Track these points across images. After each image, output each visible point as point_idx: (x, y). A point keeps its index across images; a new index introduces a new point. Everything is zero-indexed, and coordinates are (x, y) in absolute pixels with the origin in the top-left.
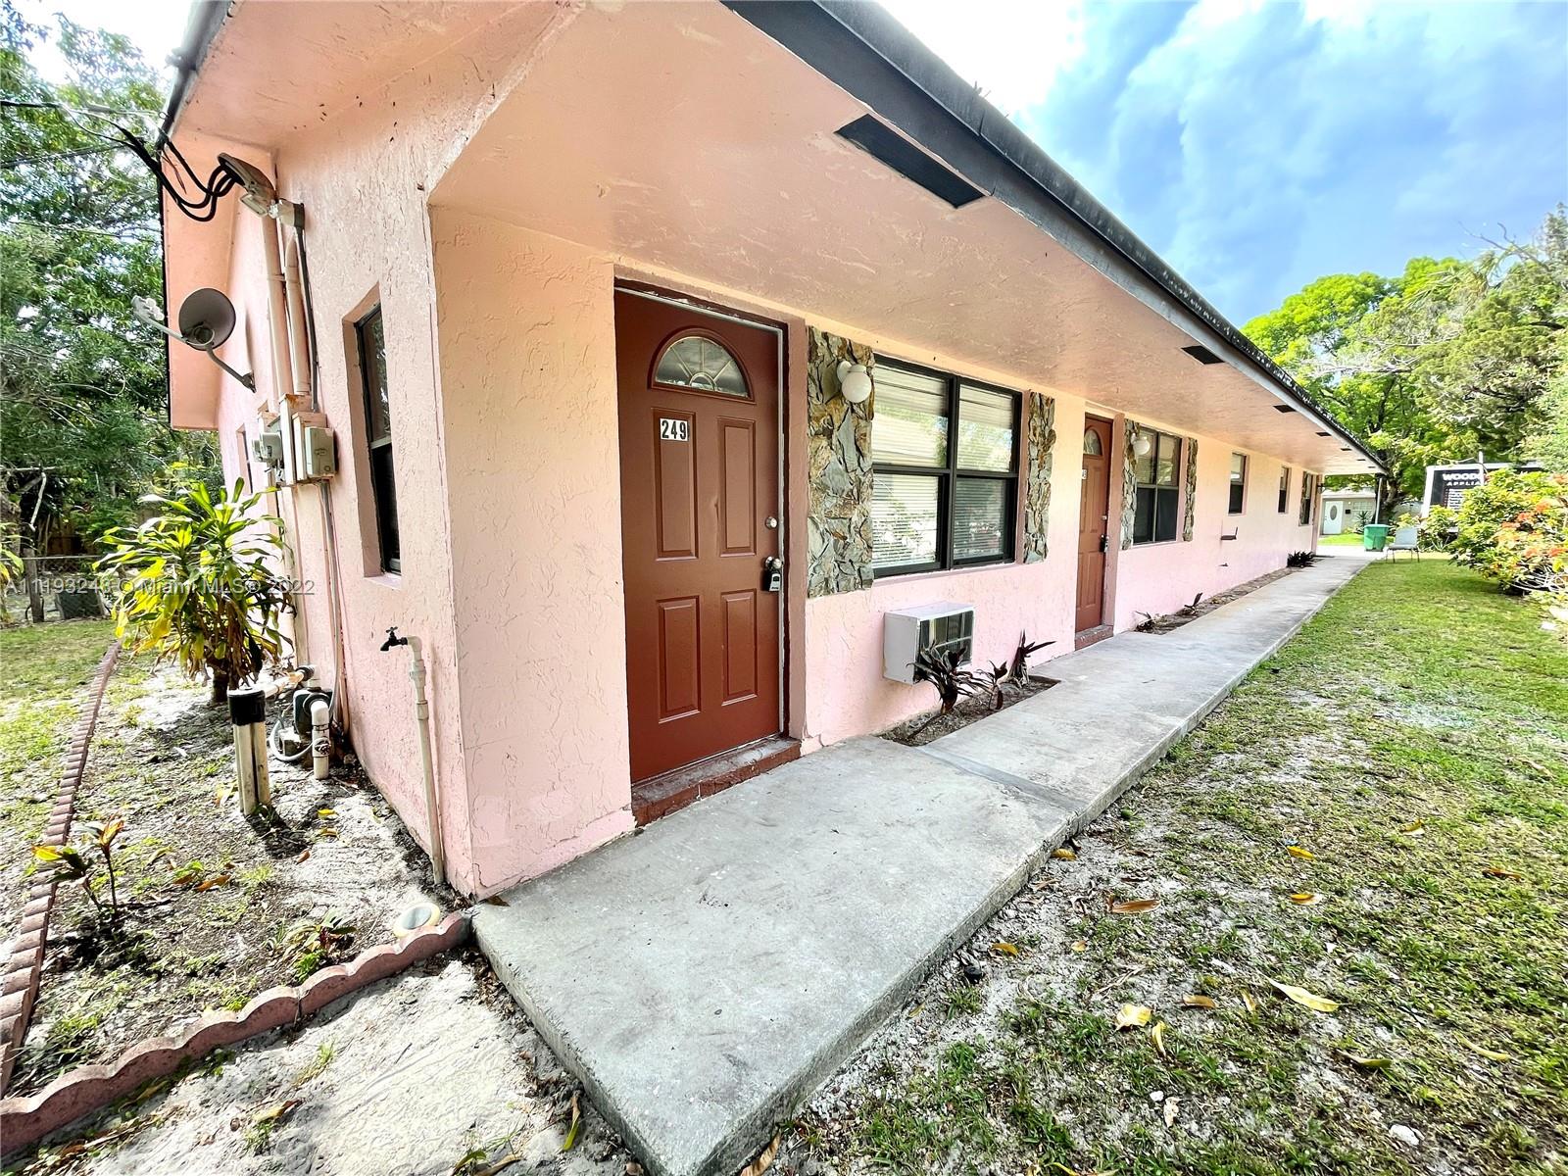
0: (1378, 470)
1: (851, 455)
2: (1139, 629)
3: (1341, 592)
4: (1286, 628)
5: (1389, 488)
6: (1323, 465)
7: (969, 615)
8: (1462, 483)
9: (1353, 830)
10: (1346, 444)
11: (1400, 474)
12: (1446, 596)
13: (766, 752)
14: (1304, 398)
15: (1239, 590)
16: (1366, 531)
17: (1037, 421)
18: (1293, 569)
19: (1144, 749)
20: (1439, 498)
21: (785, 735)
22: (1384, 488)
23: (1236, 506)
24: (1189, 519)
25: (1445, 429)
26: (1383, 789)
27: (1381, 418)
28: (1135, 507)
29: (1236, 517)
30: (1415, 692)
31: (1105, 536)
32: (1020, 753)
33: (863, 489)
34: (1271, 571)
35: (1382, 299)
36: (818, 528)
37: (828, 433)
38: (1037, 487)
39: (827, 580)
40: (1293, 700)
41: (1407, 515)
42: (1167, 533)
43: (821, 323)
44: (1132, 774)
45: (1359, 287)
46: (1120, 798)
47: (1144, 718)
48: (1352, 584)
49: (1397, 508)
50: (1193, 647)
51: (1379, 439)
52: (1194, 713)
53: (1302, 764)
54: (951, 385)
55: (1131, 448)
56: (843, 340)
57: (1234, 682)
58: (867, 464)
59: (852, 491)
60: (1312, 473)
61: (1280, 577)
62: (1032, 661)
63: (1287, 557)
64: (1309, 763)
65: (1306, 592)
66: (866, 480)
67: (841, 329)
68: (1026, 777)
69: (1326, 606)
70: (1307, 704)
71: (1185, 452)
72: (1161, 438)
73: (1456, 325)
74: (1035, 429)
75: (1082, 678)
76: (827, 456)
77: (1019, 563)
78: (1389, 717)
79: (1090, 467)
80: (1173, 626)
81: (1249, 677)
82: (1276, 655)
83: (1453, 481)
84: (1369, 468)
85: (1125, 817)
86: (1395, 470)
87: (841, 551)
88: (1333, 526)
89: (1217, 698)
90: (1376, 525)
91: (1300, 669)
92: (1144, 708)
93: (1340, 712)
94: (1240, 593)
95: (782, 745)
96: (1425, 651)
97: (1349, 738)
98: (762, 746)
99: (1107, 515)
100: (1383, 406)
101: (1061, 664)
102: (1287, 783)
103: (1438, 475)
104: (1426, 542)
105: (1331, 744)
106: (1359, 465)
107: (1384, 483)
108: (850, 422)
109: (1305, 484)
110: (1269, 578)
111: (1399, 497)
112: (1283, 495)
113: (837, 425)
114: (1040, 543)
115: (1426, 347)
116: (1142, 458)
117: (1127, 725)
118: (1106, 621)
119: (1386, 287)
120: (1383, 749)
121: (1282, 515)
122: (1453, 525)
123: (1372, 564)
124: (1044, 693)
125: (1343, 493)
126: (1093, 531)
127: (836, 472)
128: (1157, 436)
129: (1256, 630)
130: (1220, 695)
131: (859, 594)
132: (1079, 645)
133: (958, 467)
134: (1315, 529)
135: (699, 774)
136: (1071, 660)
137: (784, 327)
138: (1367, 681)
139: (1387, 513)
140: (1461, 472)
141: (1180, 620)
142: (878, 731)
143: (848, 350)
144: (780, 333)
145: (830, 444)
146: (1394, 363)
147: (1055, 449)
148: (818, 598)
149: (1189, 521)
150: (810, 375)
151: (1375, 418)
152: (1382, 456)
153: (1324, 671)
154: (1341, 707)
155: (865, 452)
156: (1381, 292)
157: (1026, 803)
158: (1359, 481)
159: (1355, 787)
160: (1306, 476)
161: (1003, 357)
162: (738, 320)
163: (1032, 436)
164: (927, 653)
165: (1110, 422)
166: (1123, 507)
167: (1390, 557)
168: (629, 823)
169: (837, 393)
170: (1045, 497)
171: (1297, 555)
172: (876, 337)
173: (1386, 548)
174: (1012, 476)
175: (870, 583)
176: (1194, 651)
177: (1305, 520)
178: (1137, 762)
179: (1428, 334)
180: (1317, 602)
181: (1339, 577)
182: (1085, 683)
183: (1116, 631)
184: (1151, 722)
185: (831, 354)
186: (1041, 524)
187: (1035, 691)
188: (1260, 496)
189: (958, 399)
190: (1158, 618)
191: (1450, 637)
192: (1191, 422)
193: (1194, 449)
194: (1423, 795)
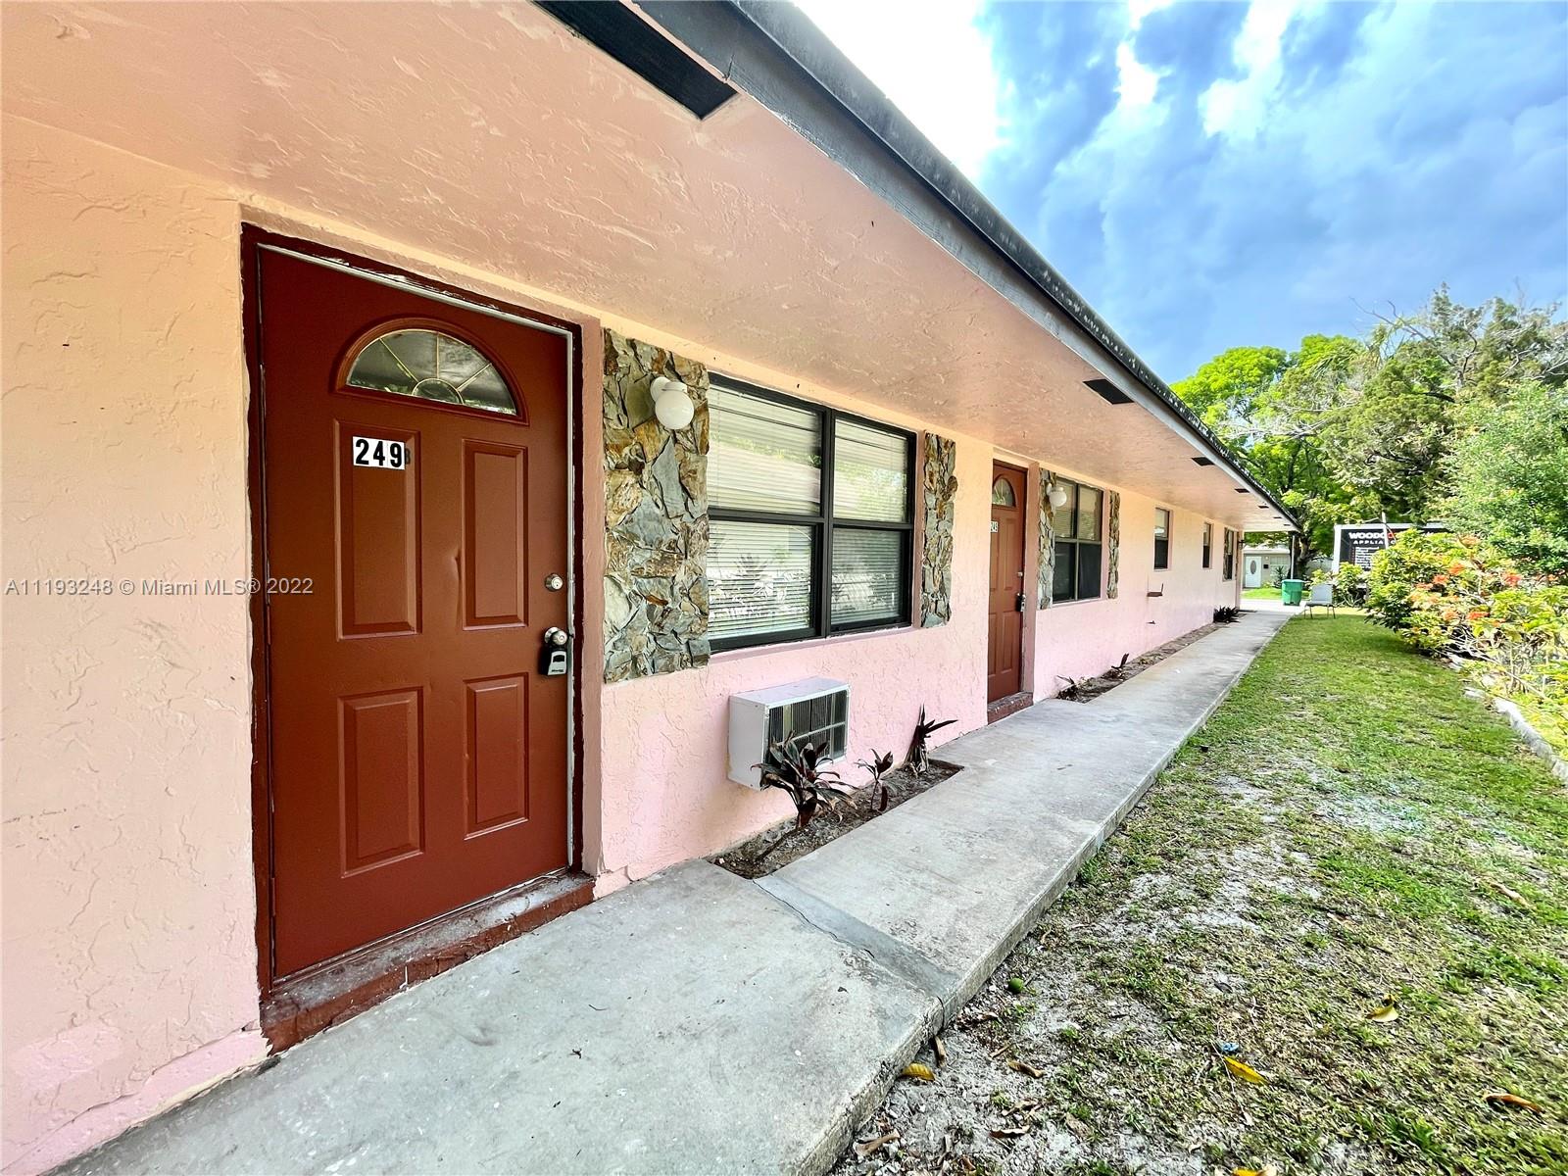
0: (1293, 528)
1: (675, 496)
2: (1062, 695)
3: (1266, 651)
4: (1214, 694)
5: (1301, 545)
6: (1242, 522)
7: (841, 697)
8: (1367, 542)
9: (1308, 1016)
10: (1263, 502)
11: (1310, 532)
12: (1366, 656)
13: (536, 900)
14: (1221, 452)
15: (1167, 647)
16: (1283, 586)
17: (934, 466)
18: (1219, 624)
19: (1047, 874)
20: (1347, 555)
21: (576, 870)
22: (1297, 545)
23: (1161, 562)
24: (1113, 575)
25: (1349, 489)
26: (1338, 935)
27: (1291, 480)
28: (1053, 562)
29: (1162, 572)
30: (1354, 779)
31: (1022, 593)
32: (890, 886)
33: (693, 540)
34: (1198, 627)
35: (1285, 370)
36: (620, 590)
37: (637, 468)
38: (935, 540)
39: (635, 659)
40: (1225, 790)
41: (1320, 571)
42: (1091, 590)
43: (624, 326)
44: (1028, 917)
45: (1263, 358)
46: (1011, 955)
47: (1053, 823)
48: (1275, 641)
49: (1310, 564)
50: (1118, 720)
51: (1291, 498)
52: (1113, 813)
53: (1236, 891)
54: (825, 419)
55: (1047, 499)
56: (661, 351)
57: (1160, 767)
58: (699, 507)
59: (675, 541)
60: (1233, 529)
61: (1207, 633)
62: (932, 742)
63: (1213, 612)
64: (1245, 892)
65: (1232, 651)
66: (698, 529)
67: (655, 336)
68: (887, 931)
69: (1252, 667)
70: (1238, 797)
71: (1107, 506)
72: (1081, 490)
73: (1356, 393)
74: (931, 475)
75: (990, 763)
76: (633, 495)
77: (916, 628)
78: (1331, 815)
79: (1002, 520)
80: (1098, 691)
81: (1177, 758)
82: (1204, 728)
83: (1358, 540)
84: (1283, 525)
85: (1014, 990)
86: (1306, 528)
87: (658, 619)
88: (1253, 580)
89: (1140, 789)
90: (1292, 580)
91: (1231, 746)
92: (1054, 807)
93: (1277, 810)
94: (1168, 651)
95: (568, 885)
96: (1355, 724)
97: (1290, 849)
98: (536, 888)
99: (1023, 571)
100: (1292, 469)
101: (969, 743)
102: (1221, 928)
103: (1345, 533)
104: (1338, 598)
105: (1269, 860)
106: (1275, 523)
107: (1297, 540)
108: (672, 454)
109: (1226, 541)
110: (1197, 634)
111: (1311, 554)
112: (1207, 550)
113: (650, 457)
114: (941, 604)
115: (1329, 412)
116: (1060, 510)
117: (1031, 835)
118: (1025, 688)
119: (1288, 359)
120: (1330, 867)
121: (1207, 570)
122: (1362, 581)
123: (1291, 619)
124: (943, 786)
125: (1260, 548)
126: (1007, 589)
127: (649, 517)
128: (1077, 488)
129: (1184, 697)
130: (1143, 785)
131: (689, 673)
132: (992, 717)
133: (835, 515)
134: (1238, 584)
135: (412, 947)
136: (983, 737)
137: (576, 329)
138: (1300, 763)
139: (1301, 568)
140: (1366, 531)
141: (1106, 683)
142: (719, 849)
143: (667, 364)
144: (570, 335)
145: (640, 483)
146: (1300, 427)
147: (957, 498)
148: (622, 683)
149: (1113, 578)
150: (606, 391)
151: (1285, 479)
152: (1294, 513)
153: (1256, 751)
154: (1277, 801)
155: (695, 493)
156: (1282, 366)
157: (874, 983)
158: (1276, 537)
159: (1302, 931)
160: (1227, 532)
161: (881, 388)
162: (499, 314)
163: (928, 483)
164: (780, 749)
165: (1024, 472)
166: (1040, 563)
167: (1308, 612)
168: (258, 1048)
169: (650, 418)
170: (946, 552)
171: (1222, 610)
172: (713, 352)
173: (1303, 603)
174: (906, 527)
175: (704, 659)
176: (1118, 724)
177: (1228, 575)
178: (1034, 898)
179: (1330, 400)
180: (1243, 662)
181: (1262, 634)
182: (992, 770)
183: (1036, 699)
184: (1061, 829)
185: (641, 367)
186: (942, 582)
187: (932, 782)
188: (1185, 552)
189: (835, 436)
190: (1083, 682)
191: (1378, 705)
192: (1114, 475)
193: (1116, 502)
194: (1386, 944)
